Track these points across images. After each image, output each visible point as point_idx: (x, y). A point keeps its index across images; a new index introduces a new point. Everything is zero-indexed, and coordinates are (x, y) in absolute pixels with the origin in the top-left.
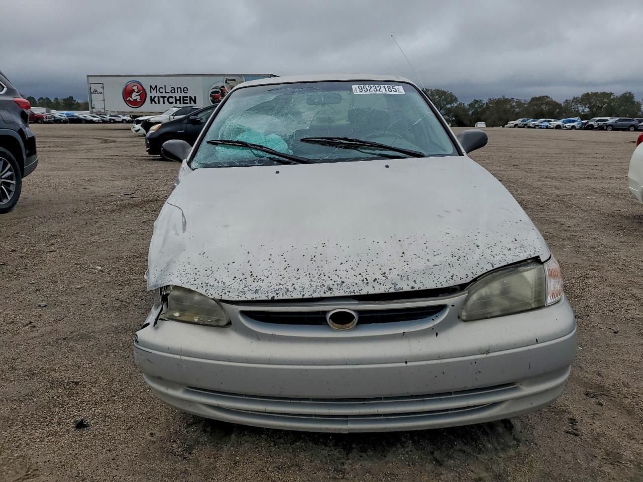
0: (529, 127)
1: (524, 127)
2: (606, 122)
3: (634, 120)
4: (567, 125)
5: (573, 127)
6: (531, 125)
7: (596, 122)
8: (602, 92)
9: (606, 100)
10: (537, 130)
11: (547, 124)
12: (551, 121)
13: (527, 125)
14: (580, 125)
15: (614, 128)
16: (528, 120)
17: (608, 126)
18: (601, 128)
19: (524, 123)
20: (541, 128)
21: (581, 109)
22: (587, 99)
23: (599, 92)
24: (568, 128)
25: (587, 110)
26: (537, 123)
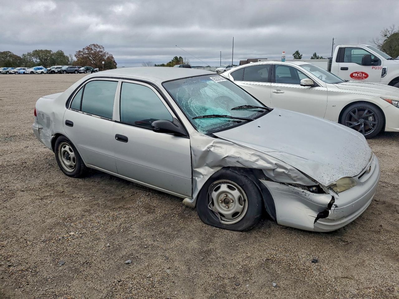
0: (11, 73)
1: (6, 74)
2: (62, 69)
3: (76, 67)
4: (38, 71)
5: (42, 73)
6: (12, 72)
7: (56, 69)
8: (45, 50)
9: (48, 54)
10: (17, 75)
11: (24, 71)
12: (25, 69)
13: (8, 72)
14: (46, 71)
15: (67, 72)
16: (7, 68)
17: (63, 71)
18: (60, 72)
19: (6, 71)
20: (20, 74)
21: (35, 60)
22: (37, 53)
23: (43, 50)
24: (39, 73)
25: (38, 60)
26: (15, 70)
